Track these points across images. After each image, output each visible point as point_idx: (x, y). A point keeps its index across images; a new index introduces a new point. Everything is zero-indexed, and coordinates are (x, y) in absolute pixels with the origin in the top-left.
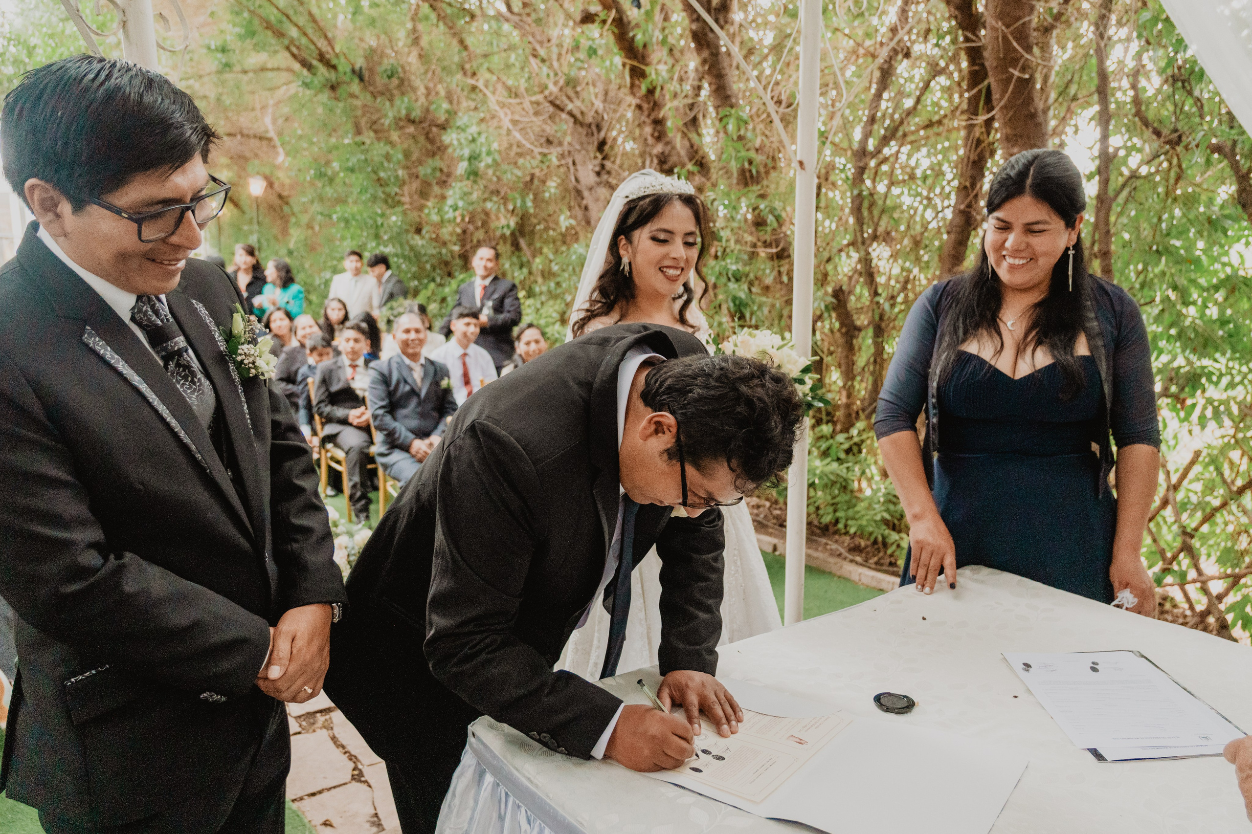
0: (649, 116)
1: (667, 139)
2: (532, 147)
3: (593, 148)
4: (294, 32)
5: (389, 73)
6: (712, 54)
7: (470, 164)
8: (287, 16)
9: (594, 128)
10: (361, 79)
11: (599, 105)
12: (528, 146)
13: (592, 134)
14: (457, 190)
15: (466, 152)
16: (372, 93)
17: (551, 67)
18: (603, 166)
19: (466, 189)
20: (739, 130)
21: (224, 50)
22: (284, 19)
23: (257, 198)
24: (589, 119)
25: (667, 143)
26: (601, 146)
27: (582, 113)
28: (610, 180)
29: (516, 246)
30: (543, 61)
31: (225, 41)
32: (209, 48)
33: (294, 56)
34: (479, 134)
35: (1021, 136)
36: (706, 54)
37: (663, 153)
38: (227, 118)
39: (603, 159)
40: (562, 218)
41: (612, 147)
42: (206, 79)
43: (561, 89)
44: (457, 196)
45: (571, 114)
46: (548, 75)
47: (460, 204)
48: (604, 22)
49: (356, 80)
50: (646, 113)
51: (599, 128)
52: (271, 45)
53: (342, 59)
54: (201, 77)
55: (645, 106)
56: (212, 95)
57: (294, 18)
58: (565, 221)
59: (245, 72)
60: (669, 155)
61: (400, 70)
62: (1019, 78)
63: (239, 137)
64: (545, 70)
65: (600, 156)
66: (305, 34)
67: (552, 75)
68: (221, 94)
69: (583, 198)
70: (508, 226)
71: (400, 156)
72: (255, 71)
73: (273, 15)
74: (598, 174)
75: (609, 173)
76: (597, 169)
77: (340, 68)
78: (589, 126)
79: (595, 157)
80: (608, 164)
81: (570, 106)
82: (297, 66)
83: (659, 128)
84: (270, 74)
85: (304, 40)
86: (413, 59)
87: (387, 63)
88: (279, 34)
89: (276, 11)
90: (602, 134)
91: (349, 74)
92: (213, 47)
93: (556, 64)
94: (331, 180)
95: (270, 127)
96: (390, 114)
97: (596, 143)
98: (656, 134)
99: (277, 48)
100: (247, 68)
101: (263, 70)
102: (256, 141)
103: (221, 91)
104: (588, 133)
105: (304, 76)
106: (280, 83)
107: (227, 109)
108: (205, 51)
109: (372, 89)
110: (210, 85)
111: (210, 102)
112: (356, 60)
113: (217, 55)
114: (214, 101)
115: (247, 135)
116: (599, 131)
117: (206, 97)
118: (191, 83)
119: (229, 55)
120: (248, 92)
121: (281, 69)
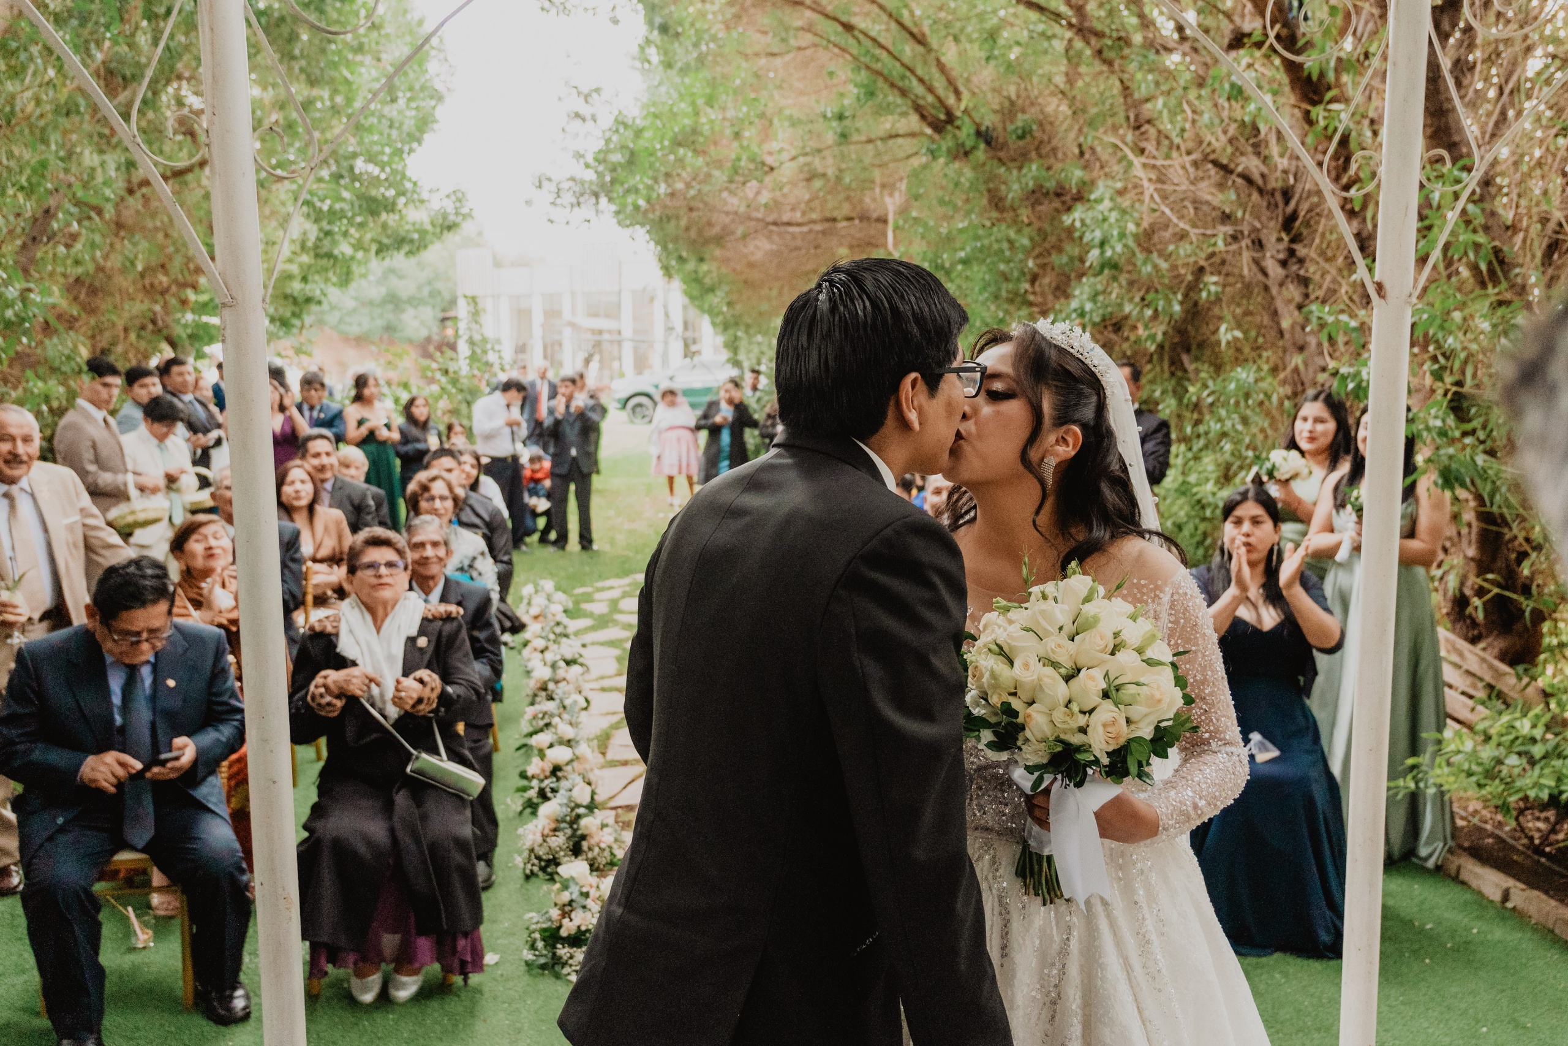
2: (1187, 227)
3: (1276, 225)
4: (919, 89)
5: (1020, 132)
7: (1103, 253)
8: (912, 71)
9: (1279, 197)
10: (988, 143)
12: (1182, 225)
13: (1276, 206)
14: (1087, 289)
15: (1098, 235)
16: (1000, 160)
18: (1292, 252)
19: (1100, 287)
21: (841, 117)
22: (908, 74)
24: (1275, 182)
26: (1289, 223)
27: (1263, 176)
28: (1302, 272)
29: (1176, 363)
31: (843, 106)
32: (825, 117)
33: (923, 117)
34: (1111, 210)
38: (848, 198)
39: (1293, 241)
40: (1223, 328)
41: (1307, 224)
42: (826, 153)
43: (1230, 141)
44: (1085, 297)
45: (1244, 176)
46: (1212, 124)
47: (1088, 306)
49: (982, 146)
51: (1287, 194)
52: (898, 106)
53: (967, 119)
54: (819, 151)
56: (831, 172)
57: (919, 72)
58: (1226, 334)
59: (870, 141)
61: (1035, 127)
63: (857, 222)
64: (1208, 117)
65: (1286, 238)
66: (931, 90)
67: (1217, 121)
68: (841, 171)
69: (1273, 298)
70: (1153, 337)
71: (1026, 242)
72: (882, 139)
73: (897, 70)
74: (1284, 264)
75: (1301, 261)
76: (1281, 256)
77: (965, 130)
78: (1272, 193)
79: (1280, 240)
80: (1301, 250)
81: (1244, 166)
82: (929, 131)
84: (900, 140)
85: (930, 99)
87: (1021, 119)
88: (904, 93)
89: (898, 64)
90: (1292, 204)
91: (973, 138)
92: (829, 115)
95: (890, 208)
96: (1016, 187)
97: (1280, 219)
99: (904, 109)
100: (873, 136)
101: (891, 137)
102: (880, 226)
103: (844, 166)
104: (1269, 204)
105: (933, 141)
106: (910, 152)
107: (848, 188)
108: (821, 120)
109: (1001, 154)
110: (830, 161)
111: (828, 180)
112: (982, 118)
113: (835, 124)
114: (833, 179)
115: (868, 219)
116: (1287, 202)
117: (824, 175)
118: (808, 159)
119: (847, 122)
120: (873, 165)
121: (913, 135)
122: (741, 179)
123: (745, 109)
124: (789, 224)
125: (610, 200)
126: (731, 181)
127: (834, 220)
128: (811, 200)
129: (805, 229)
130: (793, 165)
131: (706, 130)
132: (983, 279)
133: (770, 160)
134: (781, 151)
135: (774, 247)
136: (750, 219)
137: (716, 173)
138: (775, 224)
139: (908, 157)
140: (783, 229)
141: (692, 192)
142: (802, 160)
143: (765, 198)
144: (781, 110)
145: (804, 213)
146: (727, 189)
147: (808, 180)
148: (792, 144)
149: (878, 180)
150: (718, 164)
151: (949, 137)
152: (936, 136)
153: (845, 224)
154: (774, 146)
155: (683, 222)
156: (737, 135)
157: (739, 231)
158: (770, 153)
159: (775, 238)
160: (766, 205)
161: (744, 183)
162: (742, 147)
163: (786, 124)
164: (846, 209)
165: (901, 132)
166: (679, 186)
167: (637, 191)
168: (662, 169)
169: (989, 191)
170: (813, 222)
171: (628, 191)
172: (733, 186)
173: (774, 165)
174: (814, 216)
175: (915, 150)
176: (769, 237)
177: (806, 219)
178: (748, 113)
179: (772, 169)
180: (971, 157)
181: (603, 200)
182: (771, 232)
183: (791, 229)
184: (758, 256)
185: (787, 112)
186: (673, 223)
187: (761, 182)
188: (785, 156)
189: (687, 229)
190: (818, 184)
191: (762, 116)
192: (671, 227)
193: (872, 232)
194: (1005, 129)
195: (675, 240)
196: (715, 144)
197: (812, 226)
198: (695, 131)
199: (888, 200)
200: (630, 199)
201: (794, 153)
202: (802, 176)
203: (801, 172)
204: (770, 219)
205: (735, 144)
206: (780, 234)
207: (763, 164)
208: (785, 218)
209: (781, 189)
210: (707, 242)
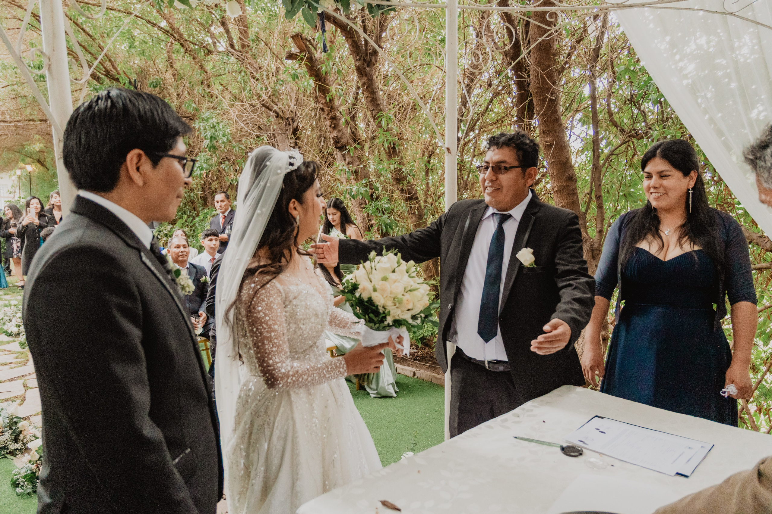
0: (328, 115)
1: (340, 129)
2: (251, 132)
3: (289, 133)
4: (88, 57)
5: (154, 84)
6: (368, 80)
7: (211, 141)
8: (84, 47)
9: (290, 120)
11: (293, 107)
12: (248, 130)
13: (289, 124)
15: (209, 134)
17: (263, 83)
19: (207, 157)
20: (388, 125)
21: (39, 67)
24: (287, 115)
25: (340, 131)
26: (295, 131)
27: (282, 111)
30: (257, 80)
31: (41, 62)
34: (218, 123)
35: (551, 132)
36: (365, 80)
37: (336, 137)
39: (296, 139)
41: (302, 132)
43: (269, 97)
45: (275, 112)
46: (261, 88)
47: (205, 166)
48: (302, 59)
50: (327, 113)
51: (293, 120)
53: (123, 75)
55: (326, 109)
57: (88, 49)
60: (341, 138)
61: (161, 82)
62: (550, 98)
64: (259, 86)
65: (294, 138)
66: (96, 59)
67: (264, 89)
75: (300, 147)
76: (292, 145)
77: (121, 81)
78: (287, 119)
79: (291, 138)
80: (300, 142)
81: (275, 108)
83: (334, 122)
84: (77, 82)
86: (169, 76)
87: (152, 78)
90: (295, 124)
91: (127, 84)
93: (266, 82)
97: (291, 130)
98: (333, 126)
104: (286, 123)
112: (132, 76)
114: (31, 99)
116: (294, 122)
124: (3, 121)
127: (33, 120)
129: (12, 124)
139: (77, 90)
142: (10, 87)
145: (12, 116)
147: (16, 99)
153: (39, 123)
164: (40, 115)
177: (13, 120)
197: (17, 123)
203: (10, 93)
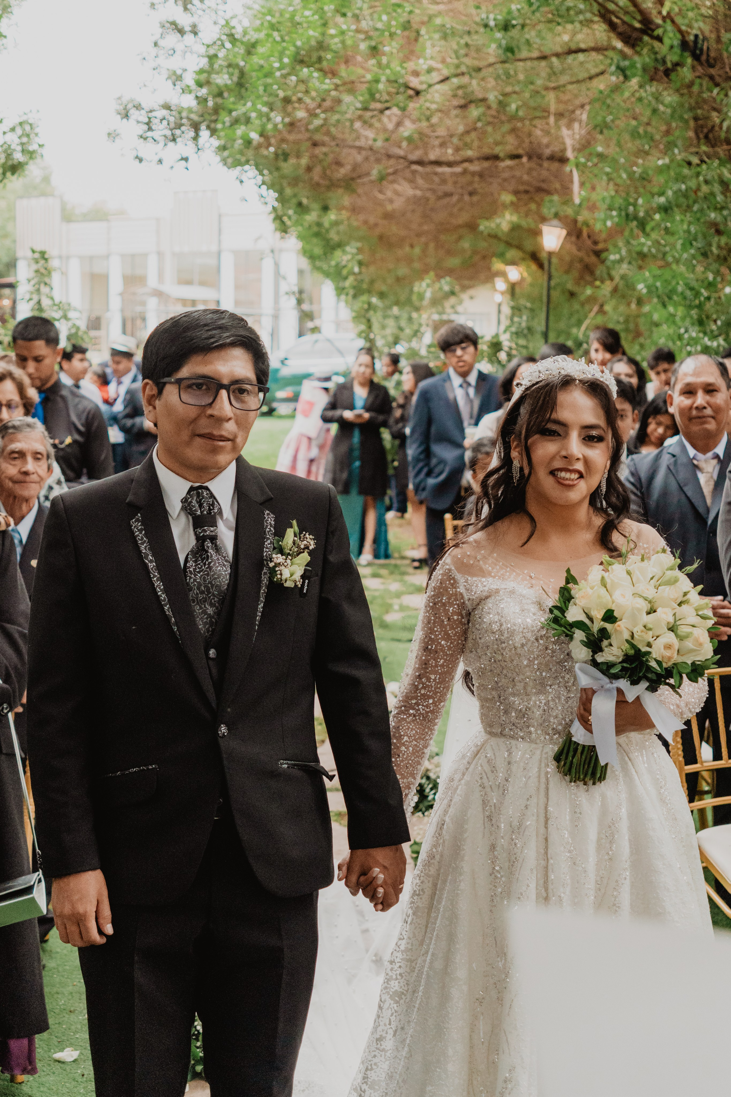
10: (696, 57)
16: (712, 79)
21: (506, 27)
23: (550, 254)
31: (509, 12)
32: (486, 26)
33: (612, 26)
38: (513, 130)
42: (488, 72)
49: (689, 61)
52: (581, 12)
53: (669, 26)
54: (479, 70)
56: (492, 96)
59: (544, 57)
63: (525, 159)
68: (505, 95)
72: (557, 55)
77: (667, 41)
82: (619, 45)
84: (581, 56)
91: (677, 50)
92: (492, 23)
94: (642, 225)
95: (569, 143)
99: (588, 15)
100: (547, 51)
101: (571, 52)
102: (556, 165)
103: (509, 89)
105: (624, 56)
106: (594, 71)
107: (513, 118)
108: (482, 30)
109: (712, 71)
110: (491, 83)
111: (489, 107)
112: (690, 26)
113: (499, 35)
114: (494, 106)
115: (540, 157)
117: (484, 100)
118: (465, 79)
119: (514, 33)
120: (547, 89)
121: (597, 49)
122: (379, 106)
123: (385, 18)
124: (438, 163)
125: (213, 132)
126: (366, 109)
127: (496, 158)
128: (467, 132)
129: (458, 169)
130: (444, 87)
131: (335, 43)
132: (688, 231)
133: (415, 82)
134: (430, 71)
135: (418, 193)
136: (389, 156)
137: (347, 98)
138: (420, 163)
139: (591, 78)
140: (429, 169)
141: (317, 122)
142: (455, 81)
143: (408, 129)
144: (431, 17)
145: (457, 149)
146: (360, 117)
147: (463, 107)
148: (443, 61)
149: (553, 108)
150: (350, 87)
151: (645, 51)
152: (628, 51)
153: (508, 163)
154: (422, 64)
155: (304, 161)
156: (374, 51)
157: (375, 173)
158: (416, 74)
159: (420, 181)
160: (410, 139)
161: (382, 112)
162: (379, 64)
163: (437, 36)
164: (511, 144)
165: (583, 46)
166: (301, 114)
167: (248, 121)
168: (281, 94)
169: (696, 119)
170: (469, 160)
171: (236, 122)
172: (369, 114)
173: (420, 87)
174: (470, 153)
175: (602, 68)
176: (411, 181)
177: (458, 158)
178: (389, 22)
179: (418, 93)
180: (673, 76)
181: (205, 134)
182: (414, 172)
183: (440, 170)
184: (398, 204)
185: (438, 21)
186: (292, 161)
187: (403, 109)
188: (435, 77)
189: (309, 169)
190: (475, 112)
191: (407, 26)
192: (287, 167)
193: (545, 173)
194: (718, 40)
195: (295, 182)
196: (347, 62)
197: (466, 165)
198: (321, 46)
199: (565, 132)
200: (240, 130)
201: (446, 72)
202: (456, 102)
203: (455, 96)
204: (414, 156)
205: (373, 62)
206: (426, 177)
207: (407, 87)
208: (432, 156)
209: (428, 119)
210: (333, 185)
